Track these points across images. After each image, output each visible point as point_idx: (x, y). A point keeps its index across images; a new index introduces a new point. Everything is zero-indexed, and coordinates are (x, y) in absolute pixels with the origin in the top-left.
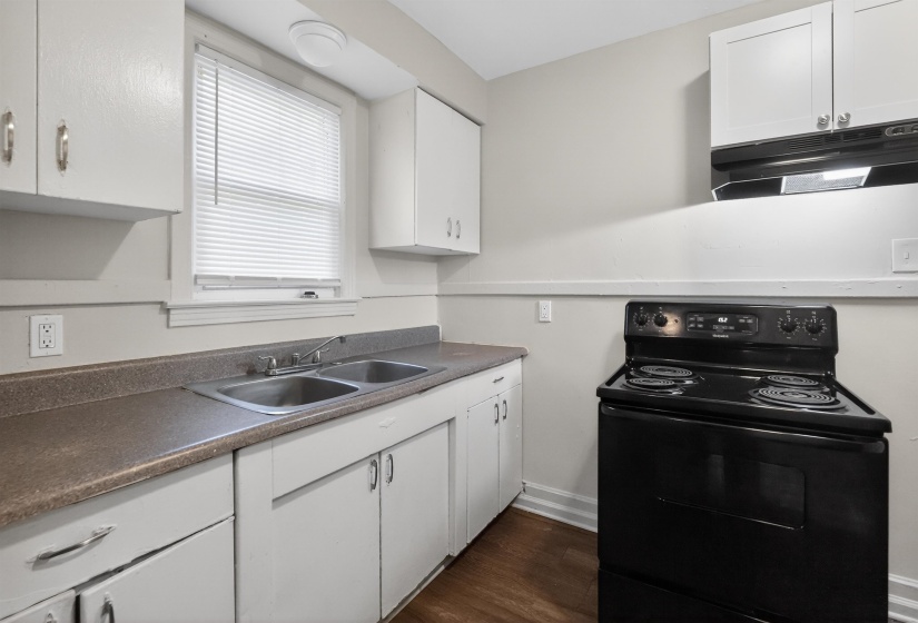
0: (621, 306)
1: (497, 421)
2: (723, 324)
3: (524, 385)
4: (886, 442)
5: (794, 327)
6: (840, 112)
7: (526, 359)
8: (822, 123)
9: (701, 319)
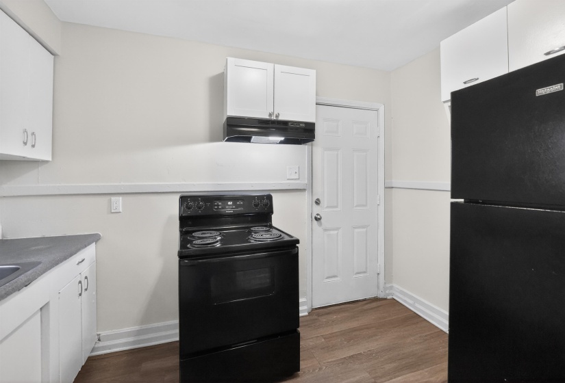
0: (176, 198)
1: (80, 295)
2: (230, 205)
3: (98, 262)
4: (298, 247)
5: (259, 204)
6: (276, 113)
7: (100, 242)
8: (270, 115)
9: (220, 204)
